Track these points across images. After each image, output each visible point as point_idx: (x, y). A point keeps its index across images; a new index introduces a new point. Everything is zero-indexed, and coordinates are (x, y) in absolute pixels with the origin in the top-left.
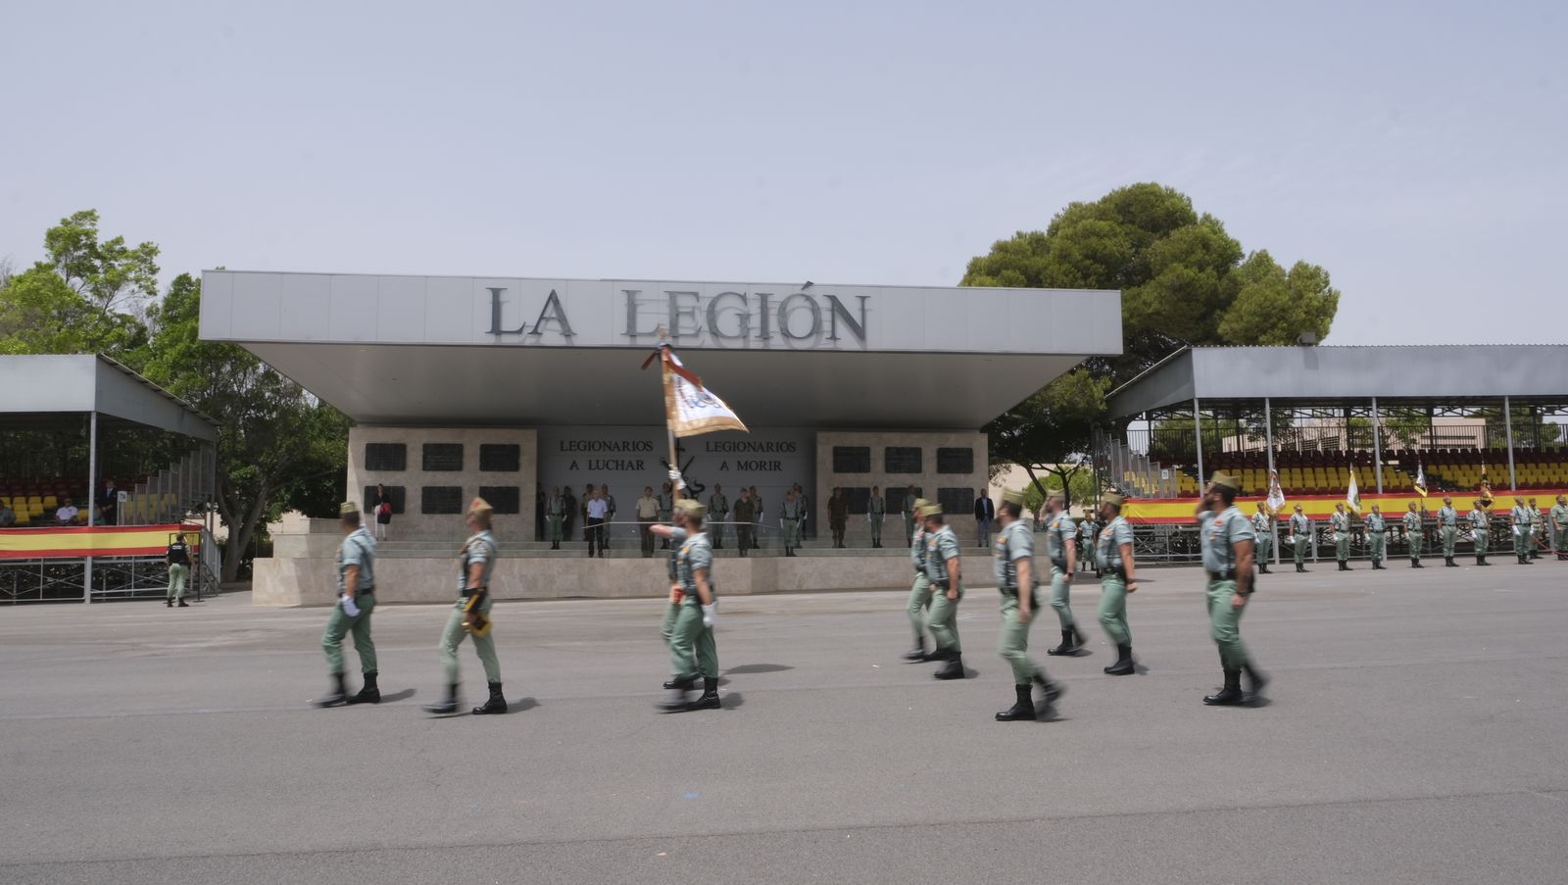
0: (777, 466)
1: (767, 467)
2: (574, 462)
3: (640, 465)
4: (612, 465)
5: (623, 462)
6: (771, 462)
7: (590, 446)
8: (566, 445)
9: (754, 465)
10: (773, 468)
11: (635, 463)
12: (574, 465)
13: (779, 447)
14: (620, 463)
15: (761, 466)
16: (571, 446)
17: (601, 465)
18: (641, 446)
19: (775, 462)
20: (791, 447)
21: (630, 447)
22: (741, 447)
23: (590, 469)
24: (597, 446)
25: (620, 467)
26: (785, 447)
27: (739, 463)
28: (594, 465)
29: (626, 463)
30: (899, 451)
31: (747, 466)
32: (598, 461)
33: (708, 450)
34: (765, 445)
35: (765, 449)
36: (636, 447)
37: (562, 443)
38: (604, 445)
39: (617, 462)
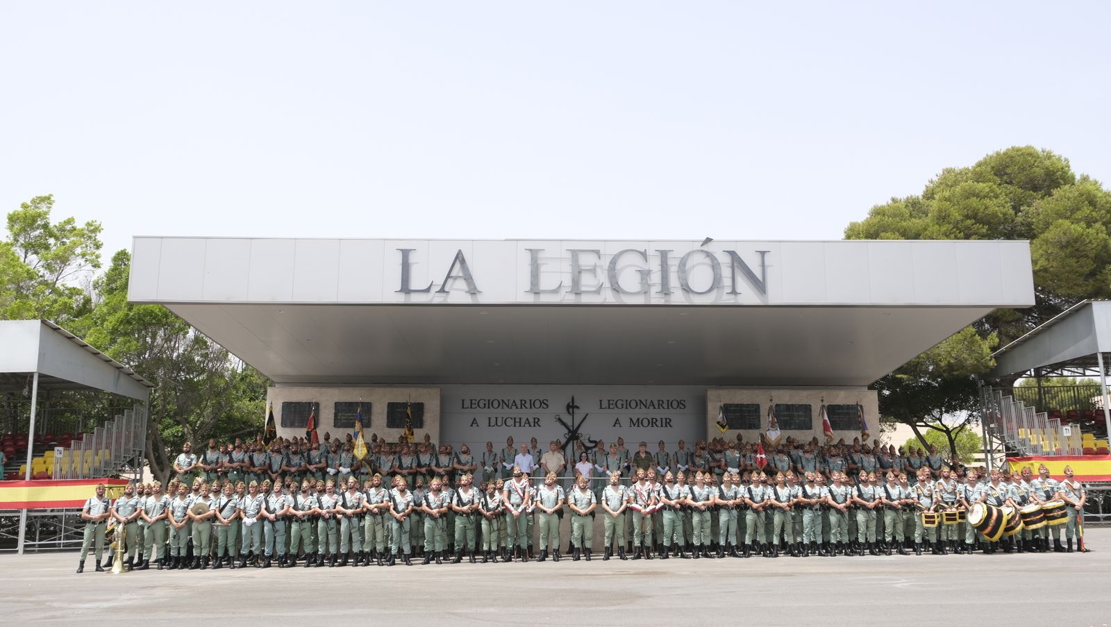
0: (668, 423)
1: (659, 423)
2: (475, 419)
3: (537, 422)
4: (510, 422)
5: (520, 419)
6: (662, 419)
7: (490, 404)
8: (467, 404)
9: (645, 422)
10: (664, 425)
11: (531, 420)
12: (474, 421)
13: (670, 405)
14: (518, 420)
15: (652, 423)
16: (471, 404)
17: (499, 423)
18: (537, 404)
19: (666, 419)
20: (681, 404)
21: (528, 405)
22: (633, 404)
23: (489, 426)
24: (496, 404)
25: (517, 424)
26: (675, 404)
27: (631, 419)
28: (493, 421)
29: (523, 421)
30: (789, 407)
31: (639, 423)
32: (496, 418)
33: (601, 408)
34: (656, 403)
35: (657, 407)
36: (532, 404)
37: (463, 400)
38: (502, 403)
39: (515, 419)
